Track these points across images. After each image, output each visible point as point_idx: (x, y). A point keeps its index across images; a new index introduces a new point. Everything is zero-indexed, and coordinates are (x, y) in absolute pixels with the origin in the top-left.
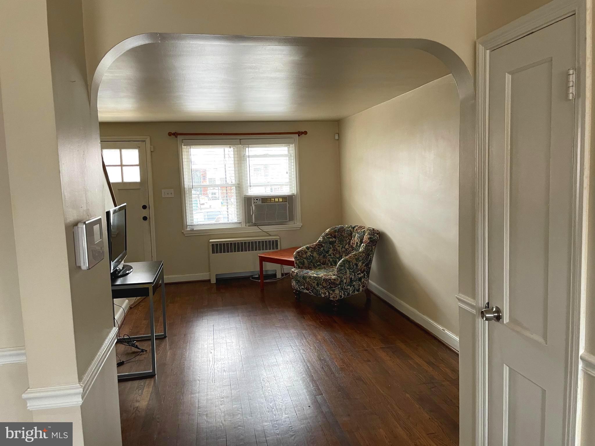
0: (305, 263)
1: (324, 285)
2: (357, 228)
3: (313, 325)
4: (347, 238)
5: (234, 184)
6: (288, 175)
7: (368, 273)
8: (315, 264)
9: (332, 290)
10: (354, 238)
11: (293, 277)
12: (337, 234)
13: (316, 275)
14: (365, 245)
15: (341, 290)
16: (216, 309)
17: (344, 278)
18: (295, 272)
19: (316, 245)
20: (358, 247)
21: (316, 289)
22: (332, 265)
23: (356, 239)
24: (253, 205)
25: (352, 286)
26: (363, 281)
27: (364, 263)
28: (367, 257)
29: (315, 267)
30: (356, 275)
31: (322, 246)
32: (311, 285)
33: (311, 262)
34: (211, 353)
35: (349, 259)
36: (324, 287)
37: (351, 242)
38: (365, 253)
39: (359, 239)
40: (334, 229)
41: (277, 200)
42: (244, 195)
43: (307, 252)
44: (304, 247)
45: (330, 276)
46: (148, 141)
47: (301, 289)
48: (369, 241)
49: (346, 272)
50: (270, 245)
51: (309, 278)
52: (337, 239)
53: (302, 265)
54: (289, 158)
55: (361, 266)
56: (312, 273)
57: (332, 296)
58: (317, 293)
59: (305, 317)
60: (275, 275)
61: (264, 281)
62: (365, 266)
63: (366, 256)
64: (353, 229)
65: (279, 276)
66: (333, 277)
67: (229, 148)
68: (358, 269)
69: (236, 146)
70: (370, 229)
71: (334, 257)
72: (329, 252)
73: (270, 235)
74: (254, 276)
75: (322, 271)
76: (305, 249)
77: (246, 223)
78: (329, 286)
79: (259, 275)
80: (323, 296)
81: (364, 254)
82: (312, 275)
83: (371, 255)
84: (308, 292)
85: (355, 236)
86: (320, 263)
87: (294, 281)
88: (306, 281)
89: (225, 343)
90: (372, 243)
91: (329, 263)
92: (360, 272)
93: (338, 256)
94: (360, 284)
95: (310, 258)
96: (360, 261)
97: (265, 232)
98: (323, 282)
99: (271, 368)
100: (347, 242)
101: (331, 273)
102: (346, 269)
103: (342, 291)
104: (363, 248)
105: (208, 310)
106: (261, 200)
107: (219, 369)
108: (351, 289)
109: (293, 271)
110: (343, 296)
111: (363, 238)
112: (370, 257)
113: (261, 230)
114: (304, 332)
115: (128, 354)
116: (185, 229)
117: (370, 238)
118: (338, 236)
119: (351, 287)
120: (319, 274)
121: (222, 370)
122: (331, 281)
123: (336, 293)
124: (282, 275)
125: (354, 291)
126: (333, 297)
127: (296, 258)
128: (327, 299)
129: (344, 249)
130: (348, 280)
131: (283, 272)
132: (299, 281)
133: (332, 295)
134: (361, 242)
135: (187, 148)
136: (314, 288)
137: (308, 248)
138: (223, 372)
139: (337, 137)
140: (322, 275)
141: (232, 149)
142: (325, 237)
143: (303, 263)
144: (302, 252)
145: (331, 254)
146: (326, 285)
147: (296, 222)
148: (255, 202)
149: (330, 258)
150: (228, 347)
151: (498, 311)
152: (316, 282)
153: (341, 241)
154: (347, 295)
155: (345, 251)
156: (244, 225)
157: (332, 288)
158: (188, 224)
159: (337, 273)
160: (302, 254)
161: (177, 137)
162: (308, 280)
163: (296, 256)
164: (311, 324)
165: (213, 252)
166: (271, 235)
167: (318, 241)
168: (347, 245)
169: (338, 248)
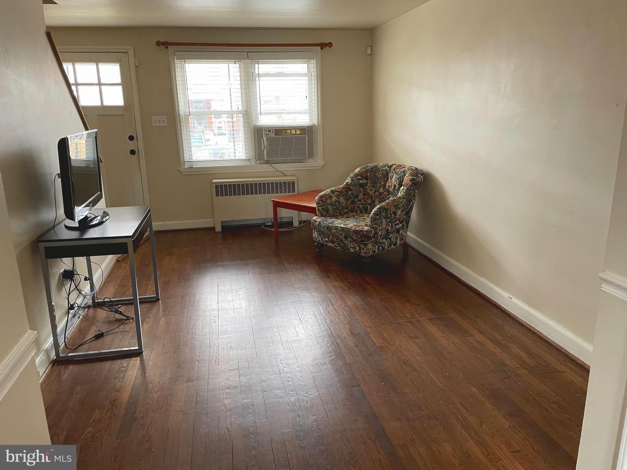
0: (329, 211)
1: (355, 237)
2: (395, 166)
3: (340, 287)
4: (382, 180)
5: (239, 111)
6: (307, 101)
7: (407, 223)
8: (342, 211)
9: (364, 244)
10: (391, 180)
11: (315, 227)
12: (369, 174)
13: (343, 225)
14: (405, 189)
15: (375, 243)
16: (222, 263)
17: (379, 229)
18: (317, 221)
19: (343, 188)
20: (396, 192)
21: (342, 243)
22: (361, 212)
23: (393, 180)
24: (265, 138)
25: (388, 240)
26: (402, 233)
27: (404, 211)
28: (407, 204)
29: (341, 215)
30: (394, 225)
31: (350, 190)
32: (337, 238)
33: (337, 209)
34: (215, 322)
35: (386, 205)
36: (354, 240)
37: (387, 185)
38: (406, 198)
39: (397, 181)
40: (365, 168)
41: (293, 132)
42: (254, 126)
43: (332, 197)
44: (329, 190)
45: (361, 227)
46: (131, 52)
47: (324, 241)
48: (410, 184)
49: (382, 222)
50: (285, 187)
51: (335, 229)
52: (369, 181)
53: (325, 213)
54: (309, 78)
55: (400, 215)
56: (339, 223)
57: (364, 251)
58: (345, 248)
59: (329, 276)
60: (291, 223)
61: (279, 230)
62: (404, 215)
63: (407, 202)
64: (390, 168)
65: (296, 224)
66: (366, 228)
67: (234, 64)
68: (396, 218)
69: (242, 61)
70: (411, 168)
71: (364, 203)
72: (358, 197)
73: (286, 176)
74: (266, 224)
75: (351, 220)
76: (330, 193)
77: (256, 160)
78: (361, 239)
79: (272, 223)
80: (352, 250)
81: (404, 200)
82: (339, 226)
83: (413, 201)
84: (333, 245)
85: (393, 177)
86: (348, 210)
87: (316, 232)
88: (332, 233)
89: (232, 309)
90: (414, 186)
91: (358, 210)
92: (398, 222)
93: (369, 201)
94: (398, 237)
95: (336, 204)
96: (399, 208)
97: (279, 171)
98: (353, 235)
99: (290, 345)
100: (381, 184)
101: (362, 223)
102: (382, 218)
103: (376, 246)
104: (404, 192)
105: (211, 266)
106: (274, 132)
107: (223, 345)
108: (387, 243)
109: (315, 220)
110: (376, 251)
111: (403, 179)
112: (411, 203)
113: (275, 169)
114: (330, 295)
115: (110, 322)
116: (182, 167)
117: (412, 180)
118: (371, 177)
119: (386, 241)
120: (348, 225)
121: (229, 346)
122: (363, 233)
123: (369, 248)
124: (300, 222)
125: (390, 245)
126: (365, 253)
127: (318, 203)
128: (357, 255)
129: (378, 193)
130: (384, 232)
131: (300, 220)
132: (322, 232)
133: (364, 249)
134: (400, 185)
135: (181, 63)
136: (341, 240)
137: (333, 192)
138: (229, 350)
139: (369, 52)
140: (352, 225)
141: (237, 65)
142: (354, 178)
143: (327, 211)
144: (325, 197)
145: (361, 199)
146: (356, 238)
147: (316, 161)
148: (266, 135)
149: (360, 204)
150: (236, 314)
152: (344, 234)
153: (374, 184)
154: (382, 250)
155: (379, 196)
156: (253, 163)
157: (364, 241)
158: (185, 160)
159: (370, 224)
160: (326, 199)
161: (167, 48)
162: (333, 231)
163: (319, 202)
164: (337, 285)
165: (217, 195)
166: (287, 174)
167: (345, 184)
168: (382, 188)
169: (370, 192)
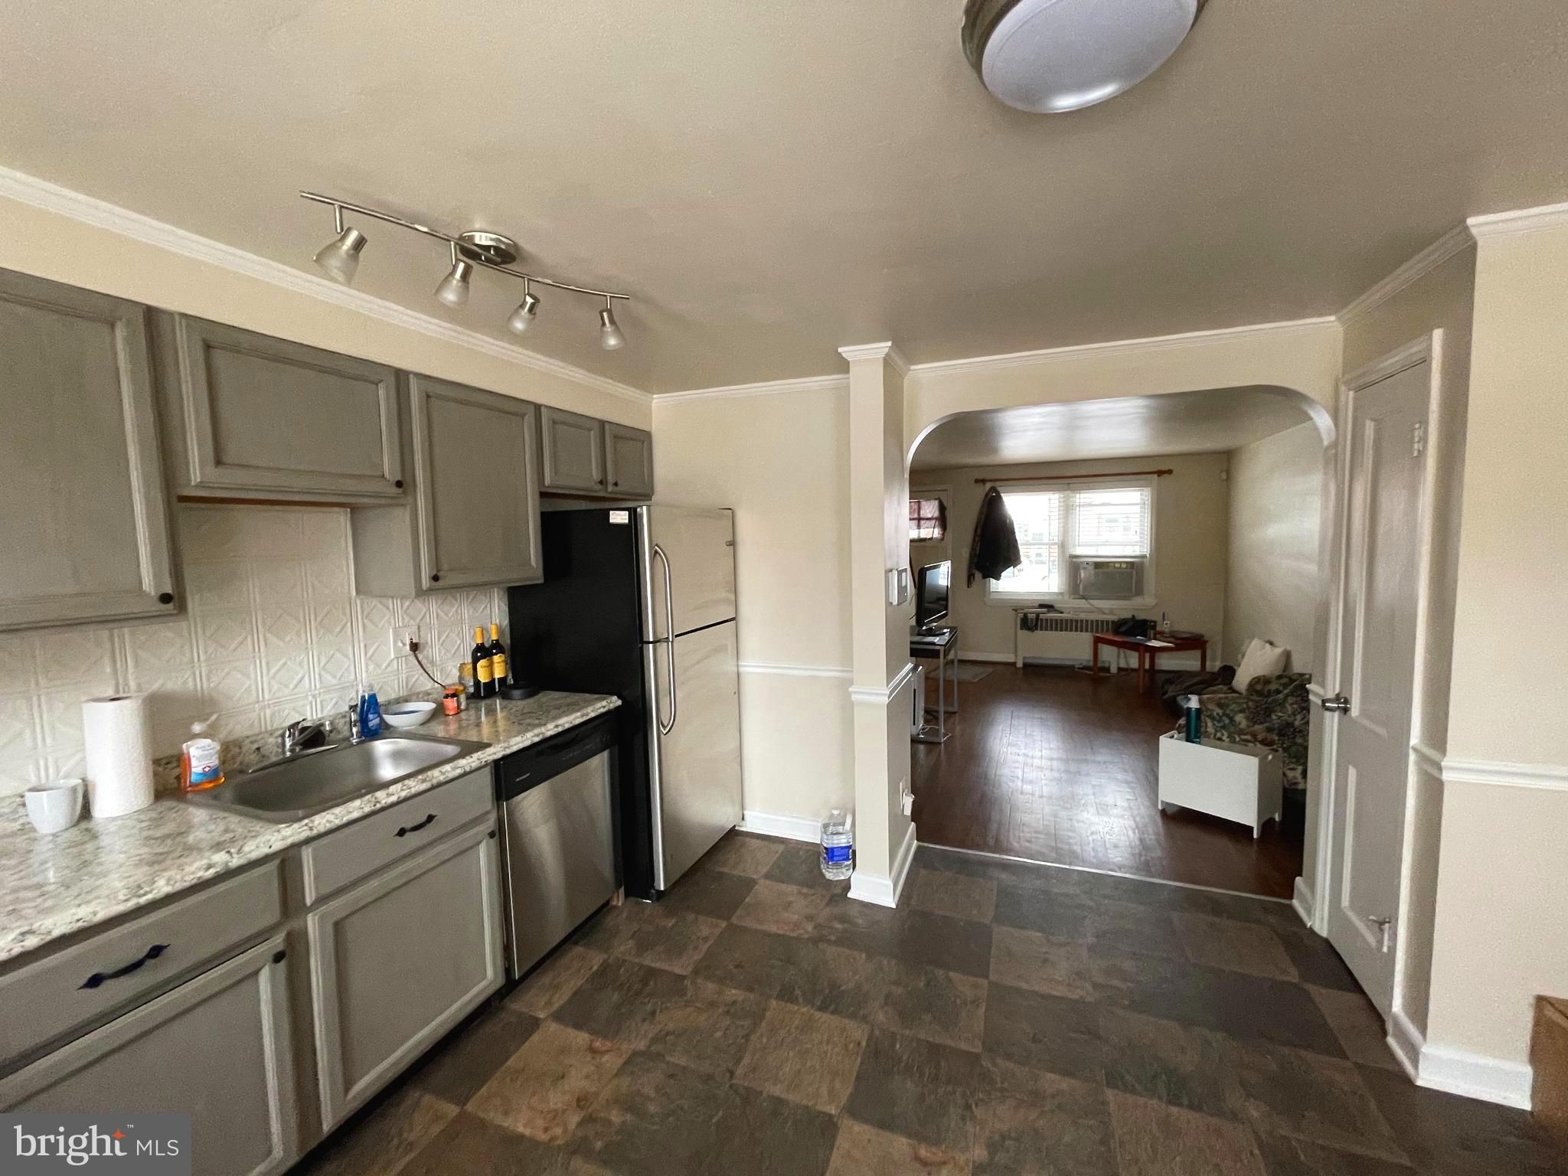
5: (1057, 541)
24: (1082, 572)
41: (1117, 565)
42: (1068, 555)
46: (951, 490)
50: (1102, 626)
54: (1141, 508)
73: (1104, 613)
77: (1071, 594)
97: (1097, 608)
106: (1093, 565)
113: (1094, 605)
116: (987, 597)
124: (1119, 670)
131: (1119, 667)
147: (1145, 598)
148: (1084, 568)
151: (1346, 701)
156: (1066, 597)
158: (991, 590)
161: (985, 484)
165: (1023, 629)
